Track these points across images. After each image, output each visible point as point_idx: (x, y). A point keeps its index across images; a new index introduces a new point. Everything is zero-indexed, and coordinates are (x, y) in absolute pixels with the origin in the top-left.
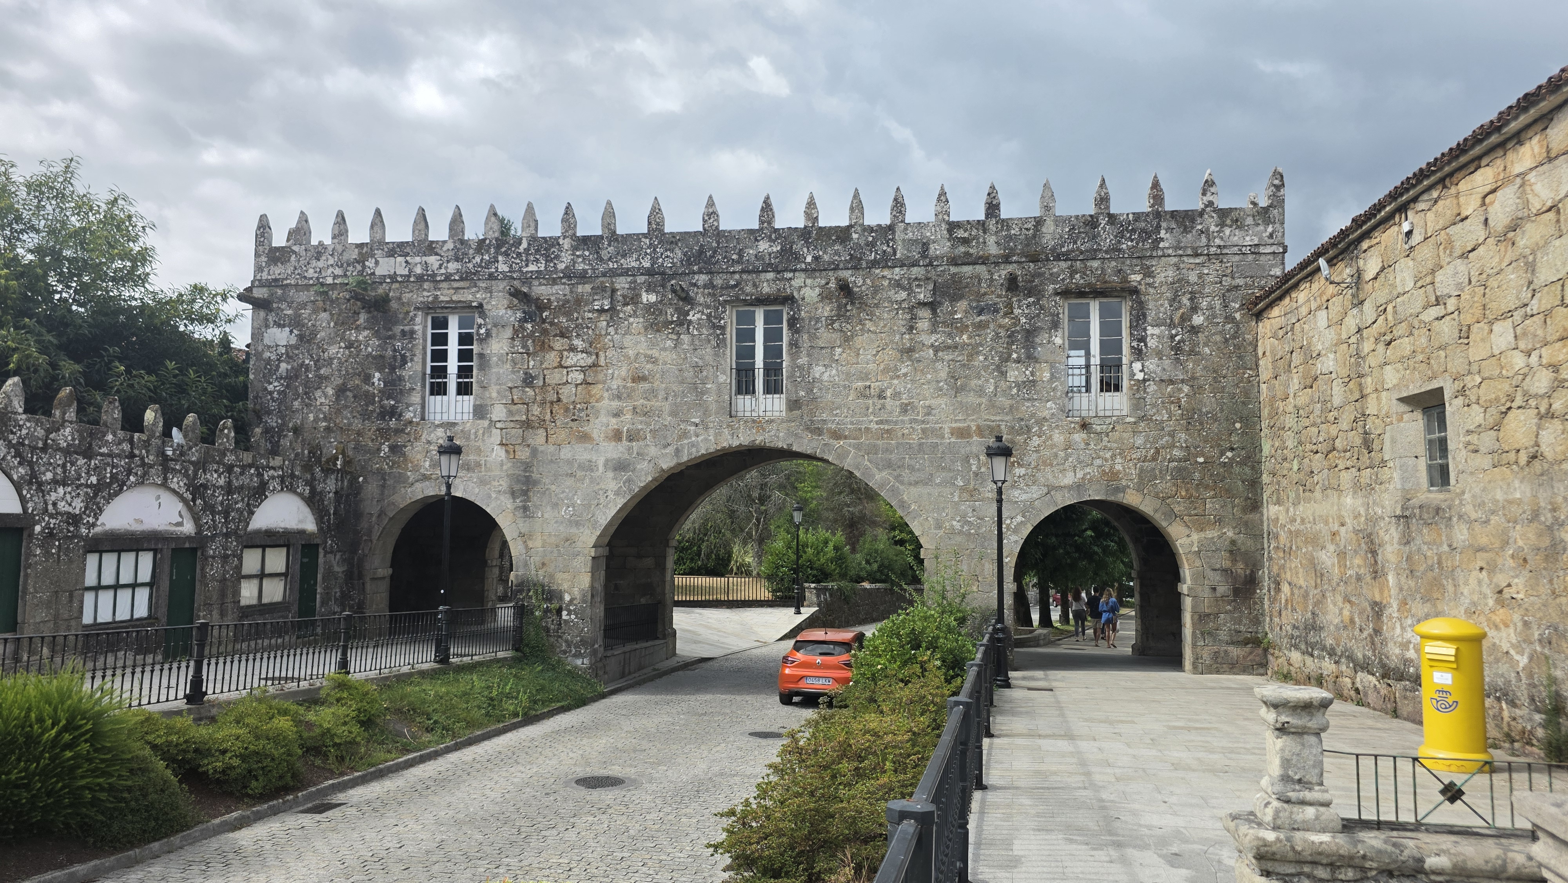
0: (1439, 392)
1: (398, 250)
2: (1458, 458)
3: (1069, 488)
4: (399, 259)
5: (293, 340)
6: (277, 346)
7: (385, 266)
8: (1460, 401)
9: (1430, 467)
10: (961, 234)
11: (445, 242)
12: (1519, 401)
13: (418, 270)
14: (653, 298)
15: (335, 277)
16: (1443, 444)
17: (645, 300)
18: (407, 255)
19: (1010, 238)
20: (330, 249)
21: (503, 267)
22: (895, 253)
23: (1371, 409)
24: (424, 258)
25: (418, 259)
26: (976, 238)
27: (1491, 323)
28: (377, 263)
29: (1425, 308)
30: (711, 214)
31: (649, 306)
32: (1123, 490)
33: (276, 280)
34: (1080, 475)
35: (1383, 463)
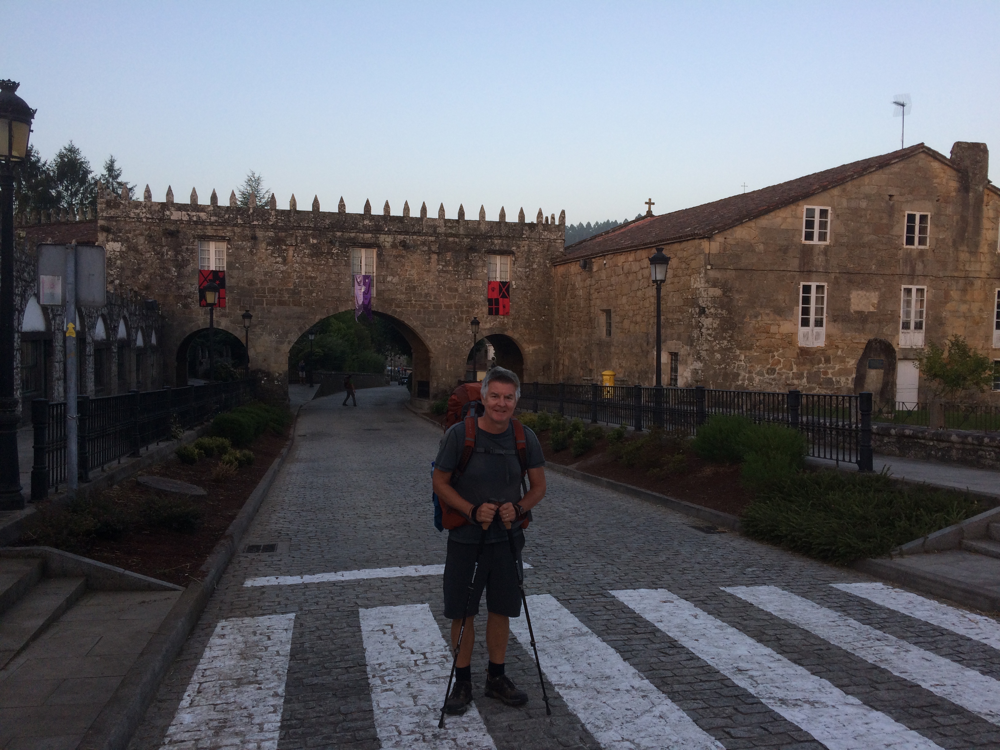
0: (610, 310)
1: (181, 207)
2: (613, 330)
3: (488, 329)
4: (183, 212)
5: (124, 249)
6: (114, 251)
7: (176, 215)
8: (614, 314)
9: (606, 330)
10: (449, 225)
11: (208, 206)
12: (627, 317)
13: (195, 219)
14: (315, 241)
15: (148, 218)
16: (610, 323)
17: (311, 242)
18: (188, 211)
19: (468, 228)
20: (144, 203)
21: (240, 221)
22: (423, 230)
23: (592, 311)
24: (197, 213)
25: (194, 214)
26: (455, 227)
27: (622, 296)
28: (172, 214)
29: (608, 286)
30: (342, 205)
31: (313, 245)
32: (506, 330)
33: (111, 217)
34: (492, 324)
35: (595, 328)
